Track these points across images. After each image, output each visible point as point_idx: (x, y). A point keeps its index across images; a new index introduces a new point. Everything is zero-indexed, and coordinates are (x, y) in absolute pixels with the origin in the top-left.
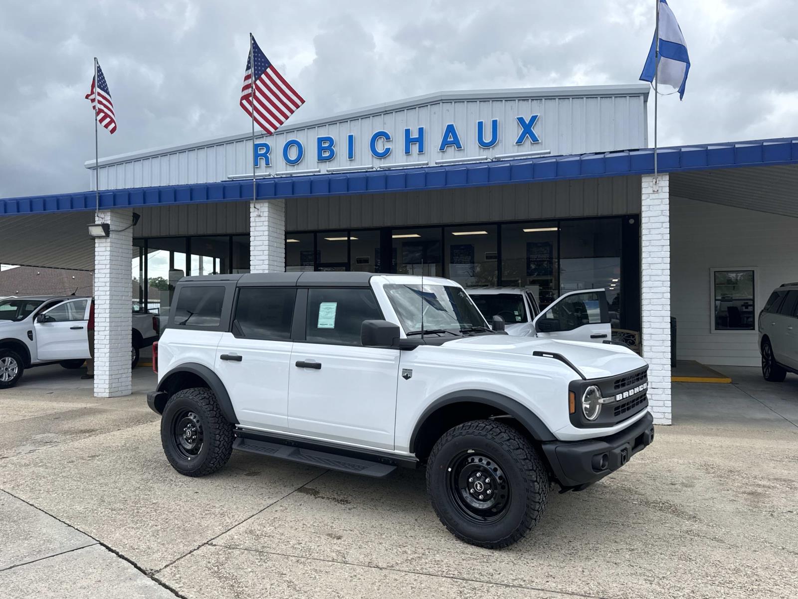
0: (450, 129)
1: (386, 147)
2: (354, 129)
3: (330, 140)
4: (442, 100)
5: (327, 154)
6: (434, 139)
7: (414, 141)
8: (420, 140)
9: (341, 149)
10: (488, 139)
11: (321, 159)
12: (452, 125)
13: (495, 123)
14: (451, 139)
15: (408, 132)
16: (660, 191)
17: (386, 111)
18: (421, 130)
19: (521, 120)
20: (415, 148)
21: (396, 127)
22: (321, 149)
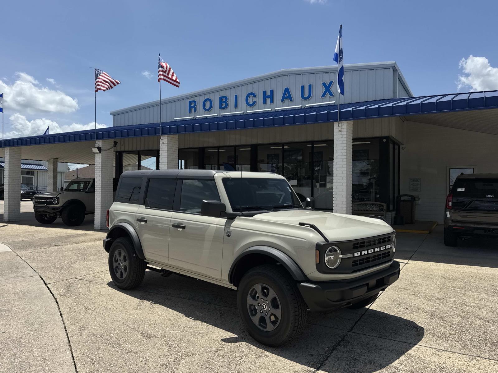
0: (287, 90)
1: (253, 101)
2: (237, 91)
3: (226, 98)
4: (282, 74)
5: (224, 105)
6: (279, 96)
7: (268, 97)
8: (271, 97)
9: (231, 102)
10: (306, 94)
11: (221, 108)
12: (288, 88)
13: (310, 86)
14: (287, 95)
15: (265, 92)
16: (342, 131)
17: (254, 81)
18: (271, 91)
19: (324, 84)
20: (268, 101)
21: (259, 90)
22: (221, 103)
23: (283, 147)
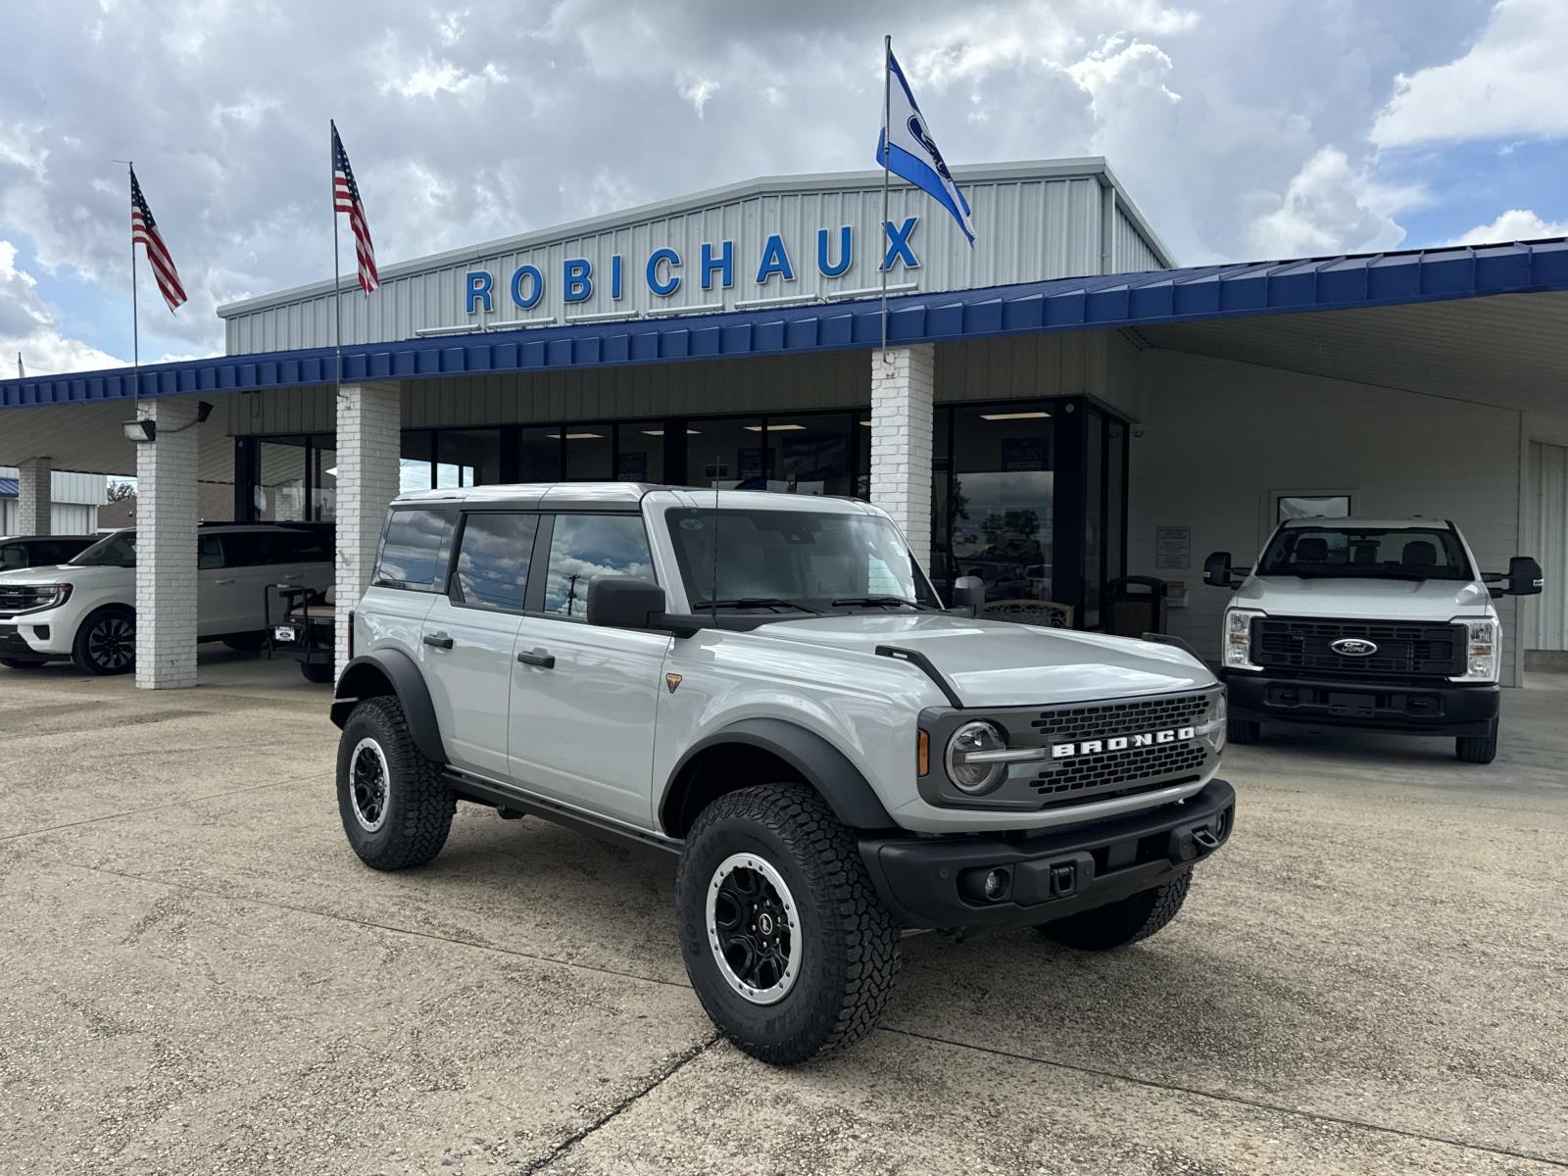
0: (775, 245)
1: (671, 277)
2: (622, 245)
3: (584, 264)
4: (761, 193)
5: (579, 291)
6: (750, 262)
7: (718, 265)
8: (727, 264)
9: (603, 281)
10: (835, 261)
11: (571, 299)
12: (778, 237)
13: (846, 232)
14: (775, 262)
15: (706, 249)
16: (896, 375)
17: (672, 214)
18: (728, 247)
19: (889, 228)
20: (719, 278)
21: (688, 241)
22: (570, 283)
23: (764, 428)
